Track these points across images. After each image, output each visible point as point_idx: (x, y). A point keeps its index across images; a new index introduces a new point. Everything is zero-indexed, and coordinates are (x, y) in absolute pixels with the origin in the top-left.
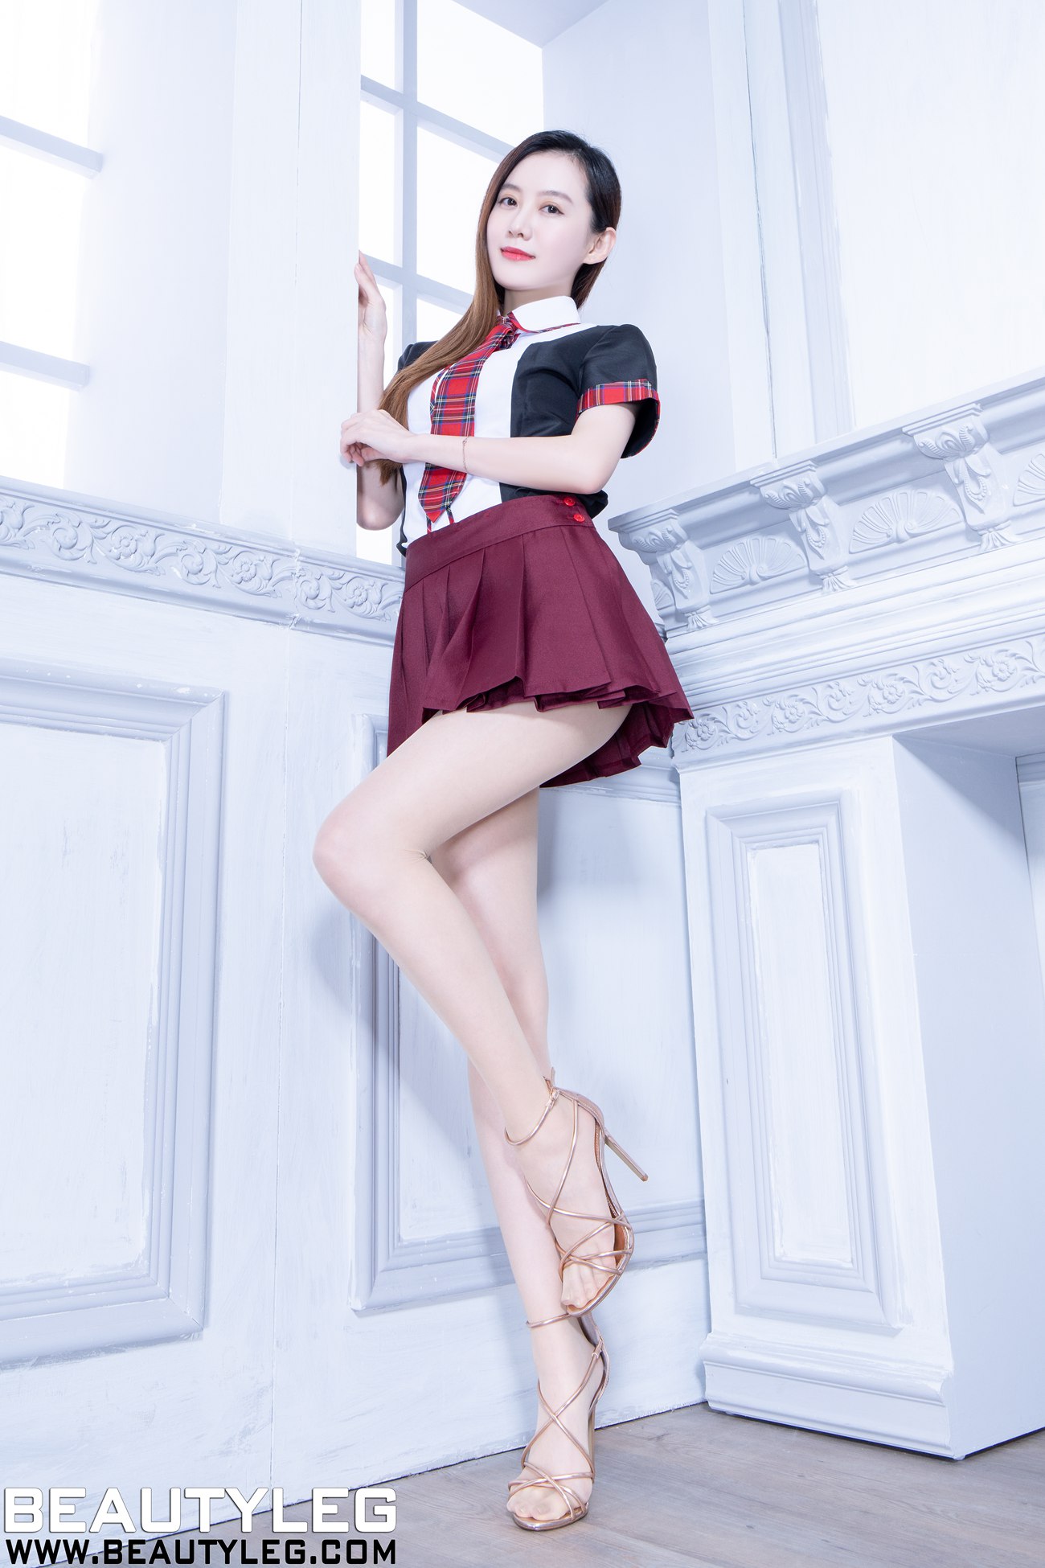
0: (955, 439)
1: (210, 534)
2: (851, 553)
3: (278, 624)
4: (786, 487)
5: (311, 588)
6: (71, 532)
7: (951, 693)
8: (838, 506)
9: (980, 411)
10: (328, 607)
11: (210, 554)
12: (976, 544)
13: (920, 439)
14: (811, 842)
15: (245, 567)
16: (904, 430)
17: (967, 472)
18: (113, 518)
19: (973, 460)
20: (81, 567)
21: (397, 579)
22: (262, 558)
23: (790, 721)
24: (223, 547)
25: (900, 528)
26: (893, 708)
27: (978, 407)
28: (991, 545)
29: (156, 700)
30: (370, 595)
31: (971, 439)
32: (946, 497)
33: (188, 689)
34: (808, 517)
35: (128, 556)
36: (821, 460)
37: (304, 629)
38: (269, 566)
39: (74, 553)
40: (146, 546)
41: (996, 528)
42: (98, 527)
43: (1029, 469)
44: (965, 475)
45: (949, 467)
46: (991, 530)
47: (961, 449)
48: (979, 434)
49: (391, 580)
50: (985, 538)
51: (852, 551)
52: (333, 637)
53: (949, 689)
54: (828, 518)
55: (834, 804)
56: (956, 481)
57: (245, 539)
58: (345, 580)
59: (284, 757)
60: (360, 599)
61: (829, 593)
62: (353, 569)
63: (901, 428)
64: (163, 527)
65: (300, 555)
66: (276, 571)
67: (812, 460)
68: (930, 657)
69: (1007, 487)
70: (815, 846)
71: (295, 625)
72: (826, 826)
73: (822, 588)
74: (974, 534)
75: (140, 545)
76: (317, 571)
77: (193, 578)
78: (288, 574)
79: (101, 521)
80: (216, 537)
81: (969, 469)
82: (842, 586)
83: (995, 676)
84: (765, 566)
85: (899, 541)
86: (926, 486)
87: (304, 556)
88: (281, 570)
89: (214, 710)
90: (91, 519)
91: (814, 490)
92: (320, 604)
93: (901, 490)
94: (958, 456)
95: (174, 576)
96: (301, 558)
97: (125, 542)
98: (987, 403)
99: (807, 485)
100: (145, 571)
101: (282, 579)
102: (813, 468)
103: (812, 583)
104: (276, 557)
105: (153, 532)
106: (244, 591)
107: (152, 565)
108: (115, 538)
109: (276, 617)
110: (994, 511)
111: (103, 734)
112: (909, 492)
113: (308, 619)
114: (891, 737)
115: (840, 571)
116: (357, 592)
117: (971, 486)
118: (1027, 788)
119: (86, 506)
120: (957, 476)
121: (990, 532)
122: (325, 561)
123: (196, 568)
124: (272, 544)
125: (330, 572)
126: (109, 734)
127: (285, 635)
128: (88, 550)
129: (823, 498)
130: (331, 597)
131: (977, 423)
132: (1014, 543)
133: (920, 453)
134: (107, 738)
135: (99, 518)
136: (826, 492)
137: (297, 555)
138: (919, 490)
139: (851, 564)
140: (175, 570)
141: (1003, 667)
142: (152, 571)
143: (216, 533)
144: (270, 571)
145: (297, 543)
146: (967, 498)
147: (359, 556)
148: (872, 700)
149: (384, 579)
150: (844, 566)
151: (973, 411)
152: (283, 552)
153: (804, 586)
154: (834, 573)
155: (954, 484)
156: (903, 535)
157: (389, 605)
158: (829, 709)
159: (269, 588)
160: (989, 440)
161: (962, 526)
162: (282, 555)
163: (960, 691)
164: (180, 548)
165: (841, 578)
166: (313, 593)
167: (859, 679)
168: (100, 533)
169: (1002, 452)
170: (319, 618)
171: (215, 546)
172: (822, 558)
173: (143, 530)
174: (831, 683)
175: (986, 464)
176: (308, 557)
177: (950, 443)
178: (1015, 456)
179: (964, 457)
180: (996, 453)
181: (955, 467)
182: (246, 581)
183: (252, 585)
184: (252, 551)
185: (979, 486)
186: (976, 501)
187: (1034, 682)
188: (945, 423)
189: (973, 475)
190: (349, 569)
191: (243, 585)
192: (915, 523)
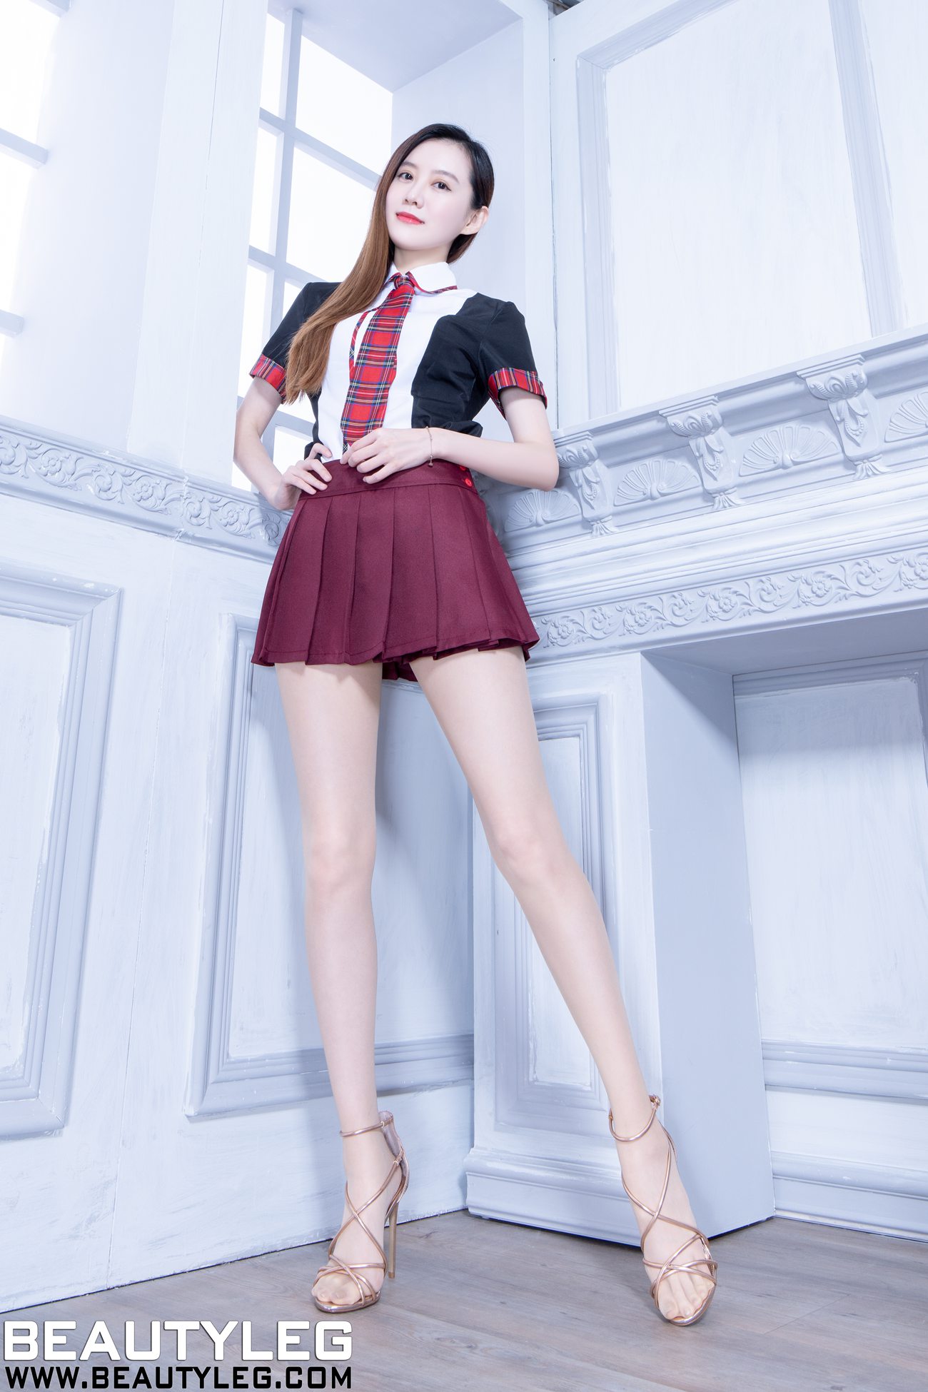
0: (698, 422)
1: (119, 460)
2: (615, 506)
3: (166, 536)
4: (569, 451)
5: (194, 509)
6: (11, 452)
7: (687, 620)
8: (606, 468)
9: (717, 402)
10: (206, 525)
11: (118, 476)
12: (711, 504)
13: (672, 420)
14: (574, 736)
15: (145, 488)
16: (660, 412)
17: (706, 448)
18: (44, 442)
19: (711, 439)
20: (16, 480)
22: (158, 482)
23: (562, 637)
24: (129, 471)
25: (655, 487)
26: (642, 630)
27: (716, 399)
28: (721, 505)
29: (66, 592)
30: (240, 517)
31: (709, 422)
32: (689, 466)
33: (93, 585)
34: (584, 475)
35: (53, 474)
36: (596, 432)
37: (187, 541)
38: (163, 488)
39: (12, 468)
40: (69, 466)
41: (726, 492)
42: (32, 449)
43: (752, 449)
44: (704, 450)
45: (693, 443)
46: (722, 493)
47: (702, 430)
48: (715, 419)
49: (257, 506)
50: (717, 500)
51: (616, 504)
52: (209, 549)
53: (686, 617)
54: (599, 477)
55: (593, 706)
56: (697, 454)
57: (146, 465)
58: (221, 504)
59: (164, 645)
60: (232, 520)
61: (596, 537)
62: (228, 495)
63: (658, 411)
64: (83, 451)
65: (188, 481)
66: (168, 493)
67: (590, 431)
68: (672, 591)
69: (735, 462)
70: (576, 739)
71: (180, 538)
72: (586, 723)
73: (591, 532)
74: (709, 496)
75: (64, 465)
76: (200, 495)
77: (104, 495)
78: (177, 496)
79: (35, 444)
80: (124, 463)
81: (707, 446)
82: (607, 531)
83: (720, 608)
84: (548, 513)
85: (652, 498)
86: (675, 457)
87: (191, 482)
88: (172, 492)
89: (111, 603)
90: (27, 442)
91: (590, 454)
92: (202, 522)
93: (656, 459)
94: (699, 435)
95: (88, 492)
96: (189, 484)
97: (52, 462)
98: (723, 396)
99: (584, 450)
100: (66, 487)
101: (173, 500)
102: (590, 438)
103: (584, 527)
104: (169, 482)
105: (75, 456)
106: (143, 507)
107: (71, 481)
108: (44, 459)
109: (165, 530)
110: (724, 480)
111: (22, 617)
112: (661, 460)
113: (190, 533)
114: (640, 654)
115: (606, 519)
116: (231, 514)
117: (709, 460)
118: (740, 700)
119: (24, 431)
120: (698, 451)
121: (721, 495)
122: (207, 487)
123: (106, 487)
124: (167, 471)
125: (210, 496)
126: (28, 618)
127: (172, 546)
128: (22, 467)
129: (597, 461)
130: (209, 517)
131: (715, 411)
132: (739, 505)
133: (671, 431)
134: (25, 621)
135: (33, 441)
136: (598, 457)
137: (185, 481)
138: (669, 460)
139: (615, 514)
140: (90, 487)
141: (727, 601)
142: (72, 487)
143: (124, 459)
144: (164, 492)
145: (186, 472)
146: (705, 468)
147: (233, 485)
148: (626, 623)
149: (252, 505)
150: (609, 516)
151: (712, 402)
152: (175, 478)
153: (578, 530)
154: (602, 520)
155: (695, 456)
156: (655, 494)
157: (254, 526)
158: (592, 629)
159: (162, 507)
160: (723, 424)
161: (700, 489)
162: (174, 480)
163: (694, 619)
164: (94, 470)
165: (607, 525)
166: (196, 513)
167: (617, 605)
168: (33, 453)
169: (732, 434)
170: (199, 533)
171: (122, 469)
172: (593, 508)
173: (67, 453)
174: (596, 608)
175: (720, 443)
176: (193, 483)
177: (694, 425)
178: (742, 438)
179: (704, 436)
180: (728, 435)
181: (697, 443)
182: (144, 500)
183: (149, 503)
184: (151, 475)
185: (714, 460)
186: (712, 471)
187: (750, 614)
188: (692, 409)
189: (711, 451)
190: (224, 495)
191: (142, 503)
192: (665, 485)
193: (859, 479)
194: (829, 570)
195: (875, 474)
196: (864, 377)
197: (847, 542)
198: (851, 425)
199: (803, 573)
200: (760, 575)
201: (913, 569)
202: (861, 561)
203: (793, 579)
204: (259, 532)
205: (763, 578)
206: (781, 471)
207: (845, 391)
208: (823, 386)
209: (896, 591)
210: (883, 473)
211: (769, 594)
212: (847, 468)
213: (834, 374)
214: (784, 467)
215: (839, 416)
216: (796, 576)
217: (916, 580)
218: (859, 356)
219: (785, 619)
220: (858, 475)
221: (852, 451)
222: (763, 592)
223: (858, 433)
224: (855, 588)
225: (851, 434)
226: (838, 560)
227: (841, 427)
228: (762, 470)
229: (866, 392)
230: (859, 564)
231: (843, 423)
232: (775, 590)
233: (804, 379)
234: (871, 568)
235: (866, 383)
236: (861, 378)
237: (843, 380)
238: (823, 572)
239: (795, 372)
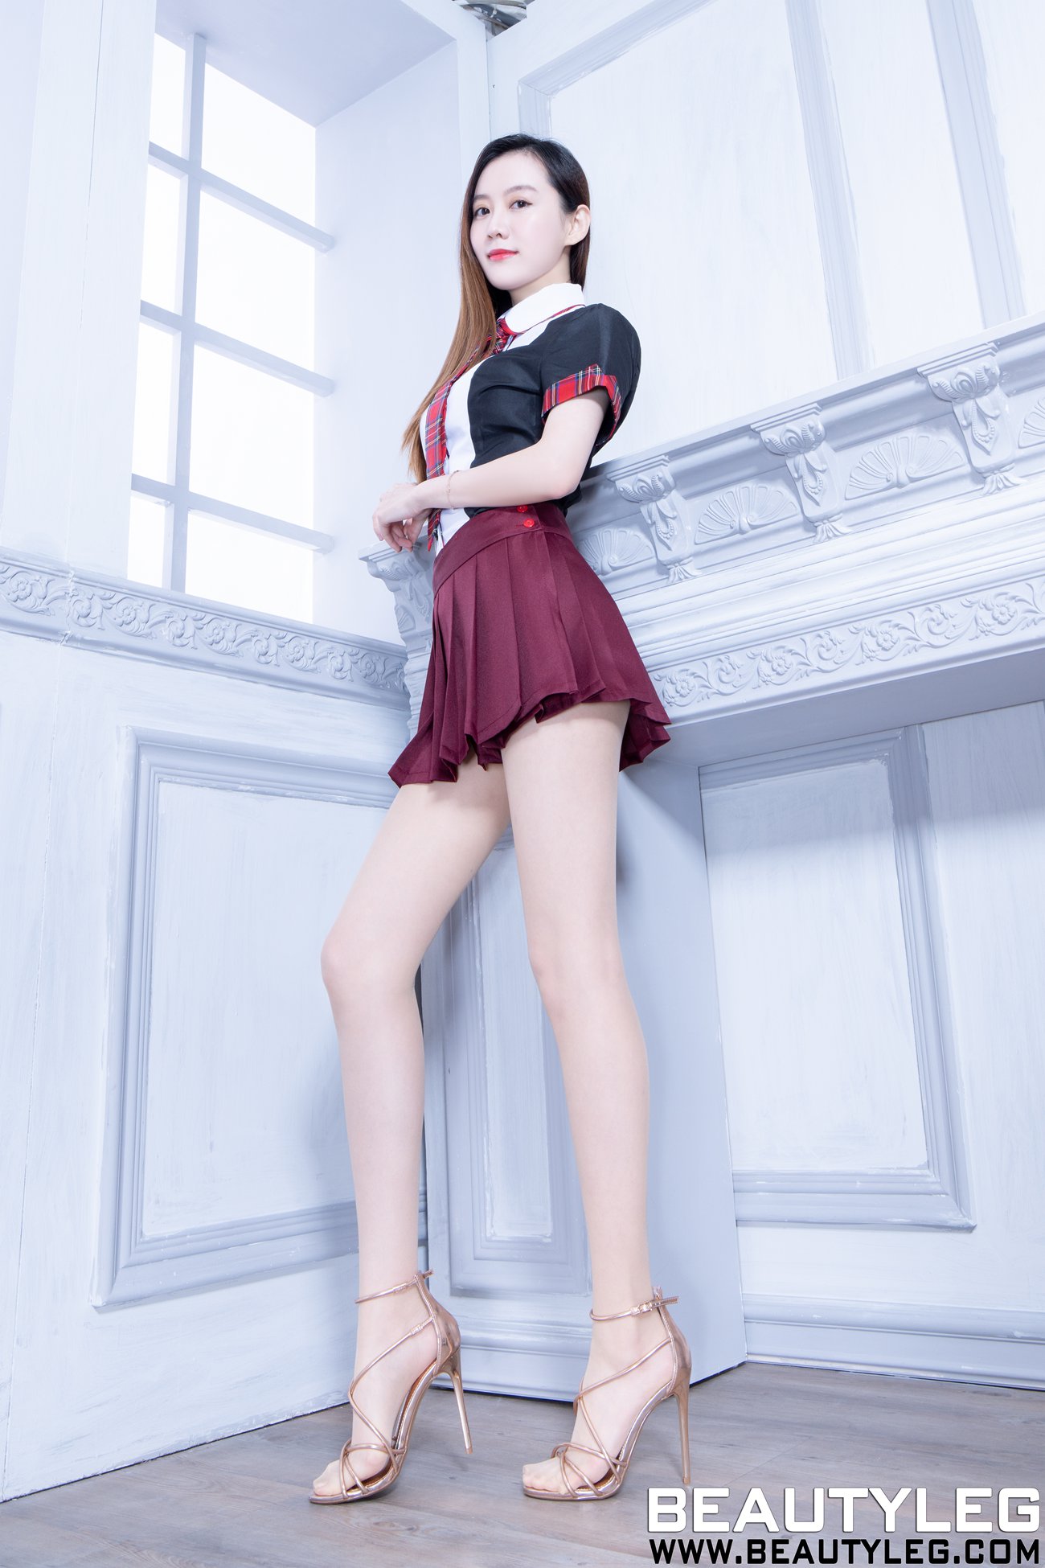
0: (649, 485)
3: (50, 640)
5: (83, 607)
9: (668, 462)
10: (98, 625)
12: (665, 577)
13: (618, 486)
15: (21, 586)
17: (658, 515)
19: (663, 504)
21: (164, 600)
22: (37, 578)
24: (2, 567)
25: (606, 562)
27: (667, 458)
28: (677, 578)
30: (136, 614)
31: (660, 485)
32: (642, 536)
37: (75, 645)
38: (44, 585)
41: (681, 563)
43: (708, 513)
44: (656, 516)
45: (644, 510)
46: (677, 564)
47: (653, 494)
48: (667, 482)
49: (158, 601)
50: (672, 572)
52: (102, 653)
56: (649, 522)
57: (21, 559)
58: (115, 600)
60: (128, 619)
62: (124, 591)
65: (74, 576)
66: (51, 591)
69: (689, 528)
71: (67, 641)
74: (663, 568)
76: (89, 591)
78: (62, 593)
81: (660, 512)
83: (678, 692)
86: (627, 525)
87: (78, 577)
88: (55, 589)
92: (92, 622)
93: (607, 529)
94: (651, 500)
96: (75, 579)
98: (673, 455)
101: (56, 599)
104: (51, 577)
106: (20, 609)
109: (48, 634)
110: (681, 547)
112: (613, 531)
113: (78, 636)
116: (126, 612)
117: (662, 527)
118: (706, 795)
120: (650, 518)
122: (97, 582)
124: (47, 566)
125: (101, 592)
127: (57, 651)
130: (101, 616)
131: (666, 472)
132: (695, 577)
133: (618, 497)
137: (71, 576)
138: (620, 529)
141: (684, 684)
144: (45, 591)
145: (72, 565)
146: (658, 537)
147: (131, 577)
149: (153, 600)
151: (662, 462)
152: (59, 573)
155: (648, 524)
157: (155, 624)
159: (43, 606)
160: (675, 487)
161: (654, 561)
162: (57, 576)
166: (85, 612)
169: (687, 497)
170: (89, 635)
175: (674, 508)
176: (81, 578)
177: (644, 489)
178: (697, 501)
179: (655, 501)
180: (682, 498)
181: (649, 509)
182: (22, 599)
183: (27, 603)
184: (29, 571)
185: (668, 527)
186: (665, 540)
187: (708, 698)
188: (640, 472)
189: (664, 517)
190: (119, 590)
191: (19, 603)
192: (616, 558)
193: (820, 542)
194: (790, 644)
195: (836, 536)
196: (821, 428)
197: (808, 612)
198: (809, 481)
199: (763, 649)
200: (720, 653)
201: (875, 639)
202: (822, 633)
203: (751, 656)
204: (161, 631)
205: (722, 657)
206: (738, 537)
207: (803, 445)
208: (778, 440)
209: (857, 665)
210: (844, 534)
211: (727, 674)
212: (807, 530)
213: (789, 426)
214: (742, 532)
215: (797, 472)
216: (756, 652)
217: (878, 650)
218: (816, 405)
219: (745, 702)
220: (819, 537)
221: (812, 511)
222: (722, 673)
223: (817, 490)
224: (816, 662)
225: (810, 493)
226: (798, 633)
227: (799, 485)
228: (718, 537)
229: (824, 444)
230: (820, 636)
231: (801, 481)
232: (734, 669)
233: (759, 433)
234: (832, 640)
235: (823, 435)
236: (817, 430)
237: (799, 432)
238: (783, 647)
239: (749, 426)
